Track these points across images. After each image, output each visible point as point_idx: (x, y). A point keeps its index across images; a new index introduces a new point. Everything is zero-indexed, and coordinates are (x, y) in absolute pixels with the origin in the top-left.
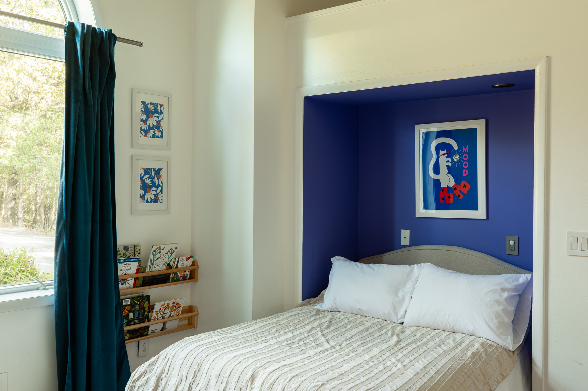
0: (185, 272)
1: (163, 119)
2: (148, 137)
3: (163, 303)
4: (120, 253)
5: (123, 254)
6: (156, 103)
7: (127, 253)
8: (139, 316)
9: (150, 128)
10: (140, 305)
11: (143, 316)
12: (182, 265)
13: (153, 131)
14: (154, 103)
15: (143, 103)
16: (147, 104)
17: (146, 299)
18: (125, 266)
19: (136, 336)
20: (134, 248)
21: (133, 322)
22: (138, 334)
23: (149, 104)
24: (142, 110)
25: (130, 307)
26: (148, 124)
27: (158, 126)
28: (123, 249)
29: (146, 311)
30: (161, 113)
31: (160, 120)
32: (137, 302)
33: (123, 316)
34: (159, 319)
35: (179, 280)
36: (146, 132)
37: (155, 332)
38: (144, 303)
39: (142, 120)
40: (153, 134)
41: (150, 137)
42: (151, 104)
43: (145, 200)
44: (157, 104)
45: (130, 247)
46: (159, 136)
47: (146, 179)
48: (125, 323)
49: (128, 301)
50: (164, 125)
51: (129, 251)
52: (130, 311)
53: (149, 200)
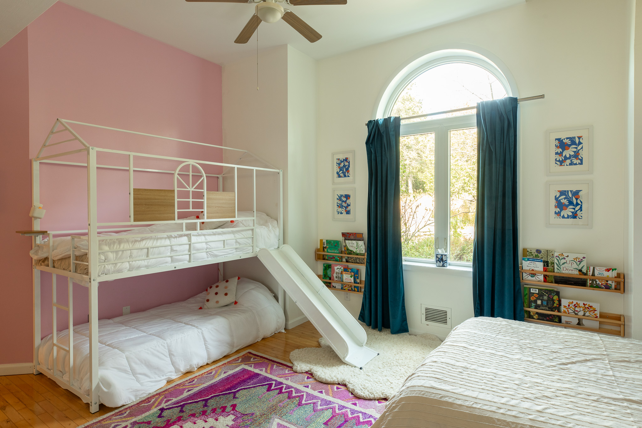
0: (607, 281)
1: (582, 148)
2: (564, 165)
3: (571, 301)
4: (532, 254)
5: (535, 255)
6: (573, 137)
7: (539, 255)
8: (547, 304)
9: (566, 158)
10: (548, 297)
11: (553, 306)
12: (601, 275)
13: (570, 160)
14: (571, 137)
15: (559, 140)
16: (563, 140)
17: (555, 293)
18: (531, 264)
19: (545, 319)
20: (547, 252)
21: (541, 307)
22: (547, 318)
23: (564, 139)
24: (556, 145)
25: (538, 296)
26: (564, 156)
27: (576, 155)
28: (535, 252)
29: (555, 303)
30: (580, 143)
31: (579, 150)
32: (545, 294)
33: (531, 300)
34: (571, 314)
35: (601, 288)
36: (561, 163)
37: (570, 323)
38: (553, 296)
39: (557, 153)
40: (570, 162)
41: (567, 165)
42: (567, 138)
43: (561, 216)
44: (575, 137)
45: (542, 251)
46: (578, 163)
47: (562, 199)
48: (534, 306)
49: (536, 291)
50: (583, 154)
51: (542, 254)
52: (538, 299)
53: (566, 216)
